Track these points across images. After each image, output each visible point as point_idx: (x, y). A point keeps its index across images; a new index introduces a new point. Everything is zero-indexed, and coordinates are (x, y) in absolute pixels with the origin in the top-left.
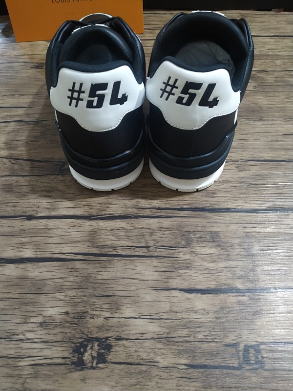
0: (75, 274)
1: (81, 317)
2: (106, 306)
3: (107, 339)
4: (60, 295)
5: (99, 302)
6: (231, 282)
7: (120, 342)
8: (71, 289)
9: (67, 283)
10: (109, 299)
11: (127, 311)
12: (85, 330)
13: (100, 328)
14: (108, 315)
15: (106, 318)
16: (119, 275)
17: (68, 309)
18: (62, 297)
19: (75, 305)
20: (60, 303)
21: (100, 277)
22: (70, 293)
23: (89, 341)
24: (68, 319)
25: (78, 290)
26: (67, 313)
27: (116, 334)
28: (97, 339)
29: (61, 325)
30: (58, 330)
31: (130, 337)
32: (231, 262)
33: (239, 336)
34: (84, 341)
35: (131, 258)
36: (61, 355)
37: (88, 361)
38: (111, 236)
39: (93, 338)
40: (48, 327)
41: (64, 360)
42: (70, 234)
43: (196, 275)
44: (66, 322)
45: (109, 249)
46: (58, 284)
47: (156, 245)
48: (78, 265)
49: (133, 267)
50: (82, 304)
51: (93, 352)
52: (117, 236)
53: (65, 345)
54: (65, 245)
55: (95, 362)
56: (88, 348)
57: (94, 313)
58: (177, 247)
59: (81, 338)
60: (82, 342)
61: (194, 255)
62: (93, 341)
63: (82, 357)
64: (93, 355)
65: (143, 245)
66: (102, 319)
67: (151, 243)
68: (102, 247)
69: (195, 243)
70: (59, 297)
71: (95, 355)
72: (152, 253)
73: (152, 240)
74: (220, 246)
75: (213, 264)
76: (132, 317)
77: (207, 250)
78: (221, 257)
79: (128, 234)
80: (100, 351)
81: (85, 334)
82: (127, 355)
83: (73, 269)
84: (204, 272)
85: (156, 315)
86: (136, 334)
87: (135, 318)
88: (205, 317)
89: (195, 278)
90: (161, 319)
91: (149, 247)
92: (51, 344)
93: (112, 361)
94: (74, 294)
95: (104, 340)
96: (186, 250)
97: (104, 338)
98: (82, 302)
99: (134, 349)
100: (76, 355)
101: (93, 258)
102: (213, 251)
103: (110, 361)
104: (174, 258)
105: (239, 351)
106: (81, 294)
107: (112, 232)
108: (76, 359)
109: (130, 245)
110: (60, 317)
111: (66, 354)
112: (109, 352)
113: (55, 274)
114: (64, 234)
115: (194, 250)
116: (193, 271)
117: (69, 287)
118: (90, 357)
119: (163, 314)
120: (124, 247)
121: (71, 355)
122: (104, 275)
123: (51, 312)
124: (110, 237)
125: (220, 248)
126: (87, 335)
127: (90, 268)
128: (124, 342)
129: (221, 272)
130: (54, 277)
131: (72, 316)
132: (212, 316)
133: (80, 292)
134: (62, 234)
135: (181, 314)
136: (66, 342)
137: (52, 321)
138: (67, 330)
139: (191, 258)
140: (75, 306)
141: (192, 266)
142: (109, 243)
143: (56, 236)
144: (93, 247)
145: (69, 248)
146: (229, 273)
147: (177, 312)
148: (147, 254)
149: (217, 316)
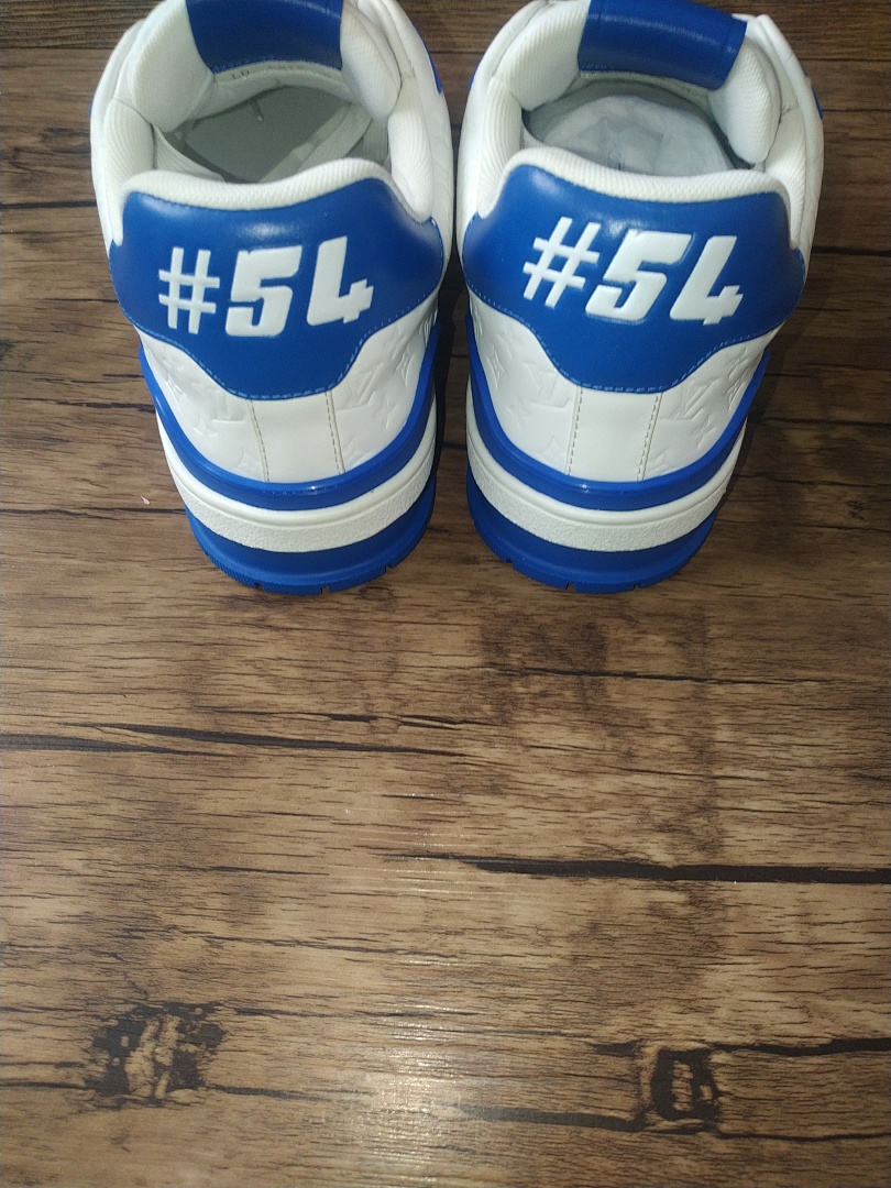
0: (126, 792)
1: (131, 933)
2: (215, 903)
3: (209, 1008)
4: (71, 860)
5: (194, 886)
6: (633, 841)
7: (250, 1021)
8: (108, 839)
9: (97, 822)
10: (228, 880)
11: (283, 921)
12: (141, 978)
13: (189, 971)
14: (219, 929)
15: (212, 940)
16: (269, 803)
17: (94, 905)
18: (77, 866)
19: (116, 893)
20: (70, 885)
21: (205, 806)
22: (104, 853)
23: (149, 1013)
24: (88, 936)
25: (134, 847)
26: (86, 919)
27: (240, 992)
28: (174, 1008)
29: (65, 954)
30: (53, 972)
31: (284, 1007)
32: (636, 778)
33: (647, 1021)
34: (134, 1011)
35: (314, 752)
36: (54, 1054)
37: (141, 1079)
38: (254, 678)
39: (166, 1004)
40: (20, 962)
41: (62, 1072)
42: (124, 663)
43: (520, 812)
44: (82, 947)
45: (245, 720)
46: (68, 822)
47: (399, 712)
48: (139, 764)
49: (316, 780)
50: (139, 891)
51: (158, 1050)
52: (276, 680)
53: (70, 1023)
54: (105, 698)
55: (163, 1082)
56: (146, 1035)
57: (178, 921)
58: (465, 722)
59: (126, 1002)
60: (127, 1014)
61: (519, 749)
62: (165, 1013)
63: (123, 1063)
64: (159, 1058)
65: (358, 710)
66: (199, 942)
67: (383, 706)
68: (223, 710)
69: (526, 713)
70: (67, 864)
71: (166, 1060)
72: (383, 736)
73: (389, 696)
74: (605, 724)
75: (577, 782)
76: (298, 943)
77: (562, 737)
78: (607, 759)
79: (310, 674)
80: (183, 1048)
81: (139, 990)
82: (272, 1064)
83: (124, 779)
84: (546, 805)
85: (377, 938)
86: (307, 996)
87: (308, 944)
88: (539, 951)
89: (515, 823)
90: (392, 951)
91: (375, 718)
92: (23, 1016)
93: (220, 1082)
94: (117, 857)
95: (199, 1011)
96: (492, 732)
97: (200, 1006)
98: (138, 886)
99: (293, 1047)
100: (104, 1057)
101: (188, 744)
102: (581, 739)
103: (214, 1081)
104: (453, 755)
105: (641, 1069)
106: (140, 858)
107: (259, 665)
108: (101, 1069)
109: (315, 709)
110: (63, 928)
111: (72, 1053)
112: (213, 1053)
113: (61, 788)
114: (105, 664)
115: (520, 734)
116: (512, 800)
117: (102, 833)
118: (148, 1067)
119: (401, 936)
120: (291, 715)
121: (88, 1056)
122: (221, 800)
123: (37, 911)
124: (253, 681)
125: (604, 733)
126: (145, 992)
127: (175, 776)
128: (265, 1020)
129: (602, 806)
130: (59, 800)
131: (102, 927)
132: (559, 951)
133: (137, 852)
134: (96, 663)
135: (459, 939)
136: (74, 1014)
137: (33, 942)
138: (79, 973)
139: (511, 760)
140: (116, 897)
141: (510, 785)
142: (245, 698)
143: (76, 667)
144: (195, 708)
145: (115, 709)
146: (628, 811)
147: (447, 933)
148: (370, 740)
149: (579, 950)
